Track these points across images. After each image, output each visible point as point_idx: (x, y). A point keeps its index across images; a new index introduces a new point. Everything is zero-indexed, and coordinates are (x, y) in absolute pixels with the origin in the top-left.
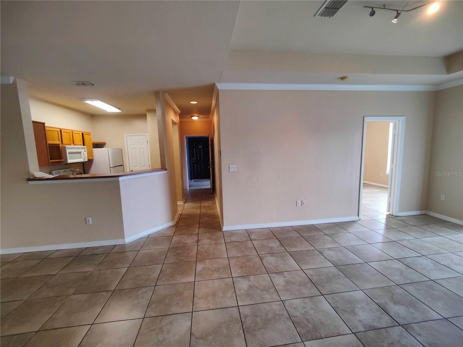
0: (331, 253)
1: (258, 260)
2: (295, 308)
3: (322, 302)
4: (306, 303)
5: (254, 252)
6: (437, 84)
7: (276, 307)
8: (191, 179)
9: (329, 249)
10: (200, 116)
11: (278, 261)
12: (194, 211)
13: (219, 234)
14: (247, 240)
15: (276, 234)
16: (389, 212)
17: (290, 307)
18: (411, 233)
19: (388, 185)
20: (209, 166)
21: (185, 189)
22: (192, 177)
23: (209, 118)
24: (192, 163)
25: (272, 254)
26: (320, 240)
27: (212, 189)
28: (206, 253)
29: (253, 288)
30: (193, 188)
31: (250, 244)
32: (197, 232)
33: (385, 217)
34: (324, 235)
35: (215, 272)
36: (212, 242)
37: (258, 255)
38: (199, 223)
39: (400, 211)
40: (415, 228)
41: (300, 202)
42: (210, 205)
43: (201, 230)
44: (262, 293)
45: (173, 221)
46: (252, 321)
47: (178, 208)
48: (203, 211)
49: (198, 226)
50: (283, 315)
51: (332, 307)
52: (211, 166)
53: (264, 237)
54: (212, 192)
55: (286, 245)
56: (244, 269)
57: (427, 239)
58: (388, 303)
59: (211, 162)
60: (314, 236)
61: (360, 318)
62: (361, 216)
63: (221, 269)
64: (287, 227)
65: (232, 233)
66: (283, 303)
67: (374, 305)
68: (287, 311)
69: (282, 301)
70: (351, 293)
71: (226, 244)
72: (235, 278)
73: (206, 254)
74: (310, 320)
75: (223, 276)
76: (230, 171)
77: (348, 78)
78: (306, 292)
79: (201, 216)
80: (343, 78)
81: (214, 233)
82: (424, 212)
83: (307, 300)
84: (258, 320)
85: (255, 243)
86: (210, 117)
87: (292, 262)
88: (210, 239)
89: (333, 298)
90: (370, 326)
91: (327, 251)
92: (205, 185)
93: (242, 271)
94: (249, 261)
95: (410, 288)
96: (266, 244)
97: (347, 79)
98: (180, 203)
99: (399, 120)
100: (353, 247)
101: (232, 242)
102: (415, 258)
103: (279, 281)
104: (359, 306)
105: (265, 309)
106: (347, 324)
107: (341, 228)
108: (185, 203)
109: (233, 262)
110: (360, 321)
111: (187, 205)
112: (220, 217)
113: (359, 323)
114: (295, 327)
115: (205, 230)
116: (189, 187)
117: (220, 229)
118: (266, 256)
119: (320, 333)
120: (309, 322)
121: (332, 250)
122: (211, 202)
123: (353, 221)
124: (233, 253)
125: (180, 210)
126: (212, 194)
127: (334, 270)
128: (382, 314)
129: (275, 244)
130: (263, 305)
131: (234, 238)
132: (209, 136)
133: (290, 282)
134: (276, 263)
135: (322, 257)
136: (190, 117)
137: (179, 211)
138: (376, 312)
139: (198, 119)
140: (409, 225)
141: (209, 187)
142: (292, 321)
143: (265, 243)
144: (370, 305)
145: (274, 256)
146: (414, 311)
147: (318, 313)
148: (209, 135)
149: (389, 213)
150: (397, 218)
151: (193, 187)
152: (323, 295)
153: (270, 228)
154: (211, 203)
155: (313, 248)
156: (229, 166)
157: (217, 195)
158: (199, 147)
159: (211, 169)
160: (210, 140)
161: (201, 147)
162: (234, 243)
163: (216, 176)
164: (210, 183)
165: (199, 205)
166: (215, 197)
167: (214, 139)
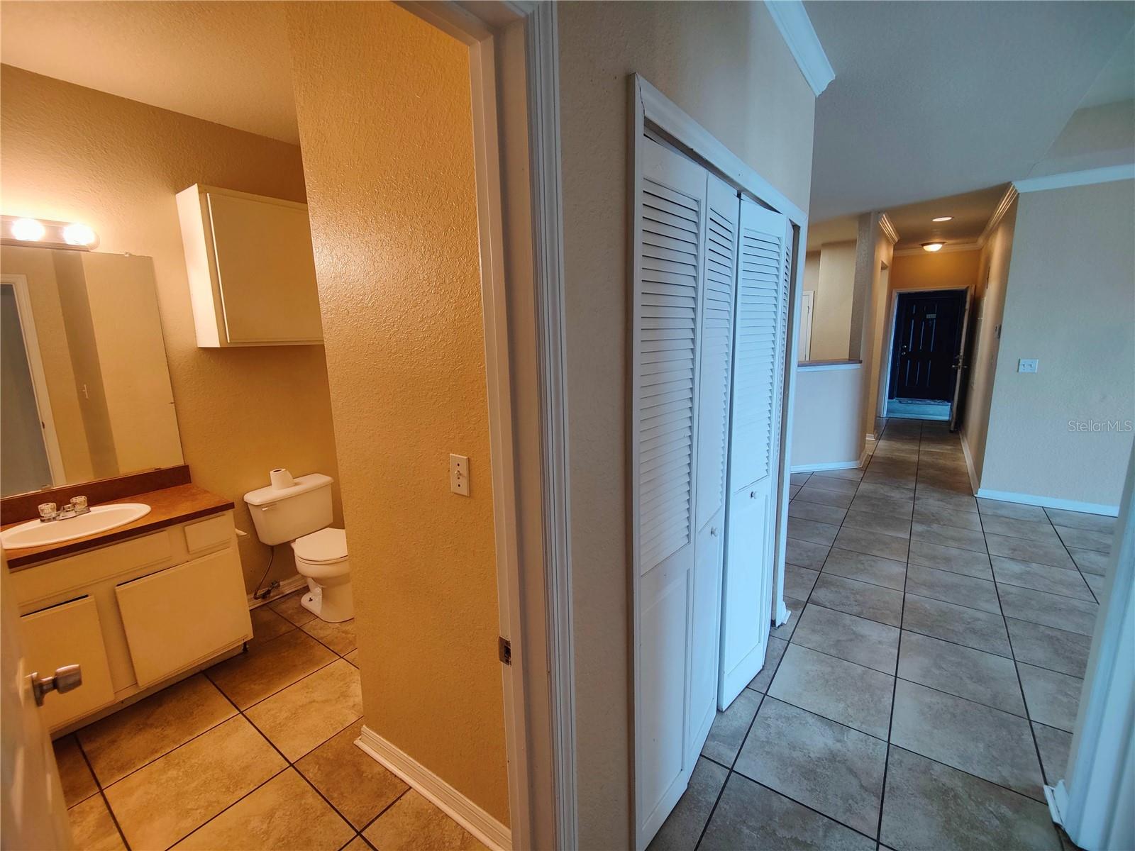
1: (1063, 552)
10: (951, 243)
12: (902, 455)
13: (966, 499)
14: (1041, 522)
20: (957, 362)
21: (879, 415)
22: (895, 392)
23: (976, 243)
24: (899, 357)
27: (953, 422)
29: (1034, 575)
30: (899, 415)
31: (1047, 528)
32: (911, 485)
36: (947, 506)
38: (917, 475)
42: (947, 452)
43: (919, 486)
45: (858, 462)
48: (925, 458)
49: (914, 478)
52: (960, 364)
54: (952, 429)
56: (1019, 552)
59: (962, 354)
71: (983, 516)
72: (995, 556)
73: (933, 518)
75: (969, 548)
76: (1020, 371)
79: (919, 465)
84: (1033, 603)
85: (1062, 529)
86: (982, 240)
88: (944, 502)
92: (931, 412)
93: (1013, 553)
94: (1036, 547)
98: (870, 438)
101: (997, 517)
108: (878, 439)
109: (994, 539)
111: (882, 443)
115: (931, 487)
116: (890, 412)
117: (970, 492)
122: (949, 447)
124: (998, 529)
125: (869, 449)
126: (951, 432)
131: (1004, 512)
132: (966, 290)
136: (921, 247)
139: (941, 248)
141: (946, 418)
148: (968, 287)
154: (951, 450)
156: (1020, 360)
157: (969, 436)
158: (929, 316)
159: (959, 372)
160: (968, 299)
161: (933, 316)
162: (1002, 519)
163: (972, 387)
164: (951, 409)
165: (917, 448)
166: (960, 439)
167: (983, 297)
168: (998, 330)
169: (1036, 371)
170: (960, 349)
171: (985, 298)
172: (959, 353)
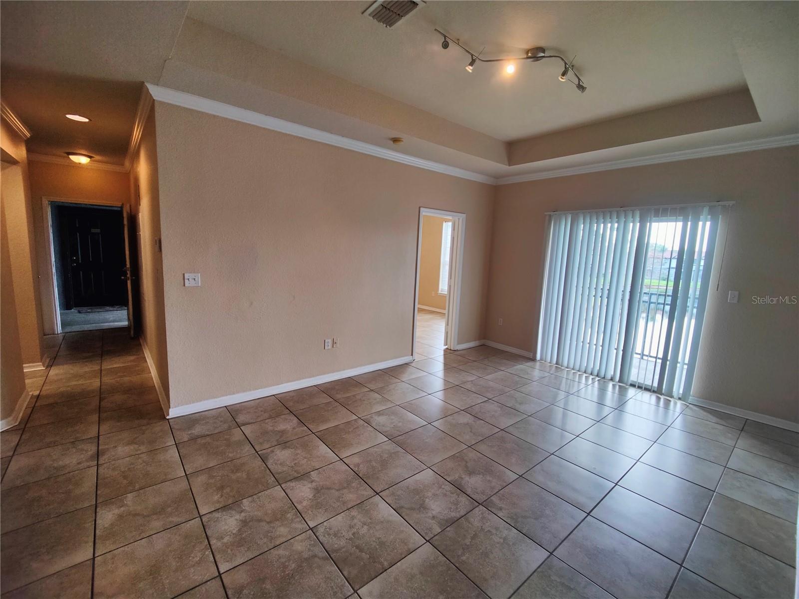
0: (382, 419)
1: (259, 462)
2: (335, 535)
3: (377, 506)
4: (353, 518)
5: (248, 447)
6: (497, 177)
7: (300, 546)
8: (67, 305)
9: (379, 413)
10: (97, 157)
11: (297, 454)
12: (80, 382)
13: (158, 427)
14: (230, 428)
15: (290, 404)
16: (446, 345)
17: (327, 536)
18: (473, 372)
19: (445, 309)
21: (47, 331)
23: (123, 165)
24: (70, 268)
25: (284, 444)
26: (364, 400)
27: (132, 327)
28: (125, 477)
29: (251, 523)
30: (76, 328)
31: (237, 435)
32: (93, 432)
33: (442, 353)
34: (368, 391)
35: (155, 517)
36: (140, 450)
37: (257, 452)
38: (100, 409)
39: (459, 343)
40: (476, 363)
41: (330, 341)
42: (129, 364)
43: (105, 427)
44: (271, 527)
45: (10, 419)
46: (254, 594)
47: (27, 381)
48: (108, 380)
49: (95, 417)
50: (315, 556)
51: (393, 508)
52: (128, 276)
53: (267, 415)
54: (133, 336)
55: (310, 422)
56: (228, 490)
57: (489, 377)
58: (462, 477)
59: (128, 265)
60: (354, 396)
61: (434, 512)
62: (416, 356)
63: (170, 506)
64: (308, 389)
65: (191, 420)
66: (313, 532)
67: (446, 485)
68: (323, 546)
69: (311, 529)
70: (417, 477)
71: (180, 446)
72: (208, 516)
73: (125, 482)
74: (364, 545)
75: (176, 519)
76: (186, 285)
77: (402, 141)
78: (351, 497)
79: (102, 394)
80: (396, 140)
81: (144, 428)
82: (483, 342)
83: (354, 513)
84: (268, 586)
85: (247, 430)
86: (127, 163)
87: (323, 449)
88: (136, 443)
89: (393, 494)
90: (447, 521)
91: (376, 418)
92: (112, 319)
93: (222, 496)
94: (237, 469)
95: (482, 448)
96: (271, 428)
97: (402, 143)
98: (33, 369)
99: (459, 219)
100: (409, 403)
101: (194, 439)
102: (482, 404)
103: (303, 492)
104: (430, 494)
105: (280, 558)
106: (417, 529)
107: (391, 377)
108: (49, 366)
109: (199, 482)
110: (434, 517)
111: (54, 372)
112: (159, 387)
113: (433, 521)
114: (340, 570)
115: (119, 424)
116: (63, 325)
117: (160, 413)
118: (273, 451)
119: (381, 563)
120: (361, 550)
121: (383, 415)
122: (132, 358)
123: (406, 364)
124: (199, 461)
125: (33, 387)
126: (132, 339)
127: (390, 447)
128: (458, 495)
129: (287, 424)
130: (275, 552)
131: (197, 430)
132: (122, 207)
133: (322, 488)
134: (294, 460)
135: (370, 429)
136: (66, 155)
137: (29, 390)
138: (452, 495)
139: (89, 163)
140: (470, 361)
141: (125, 323)
142: (333, 560)
143: (269, 426)
144: (443, 487)
145: (289, 447)
146: (491, 479)
147: (375, 527)
148: (123, 204)
149: (447, 347)
150: (456, 353)
151: (73, 327)
152: (378, 494)
153: (276, 395)
154: (133, 361)
155: (355, 417)
156: (184, 274)
157: (149, 341)
158: (93, 231)
159: (129, 282)
160: (125, 215)
161: (98, 231)
162: (199, 441)
163: (144, 298)
164: (128, 314)
165: (97, 367)
166: (141, 345)
167: (138, 214)
168: (158, 244)
169: (200, 285)
170: (126, 262)
171: (140, 214)
172: (125, 265)
